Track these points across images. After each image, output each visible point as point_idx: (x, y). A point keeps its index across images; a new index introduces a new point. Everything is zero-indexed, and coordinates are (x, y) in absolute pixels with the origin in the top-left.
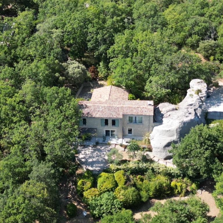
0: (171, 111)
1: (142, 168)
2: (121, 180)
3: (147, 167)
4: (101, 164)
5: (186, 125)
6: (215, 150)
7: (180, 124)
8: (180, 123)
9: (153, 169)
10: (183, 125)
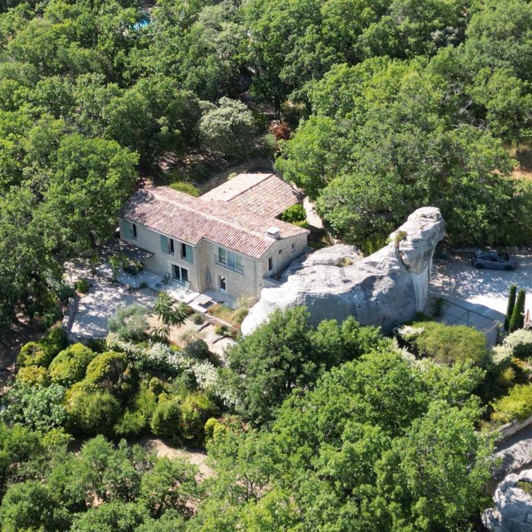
0: (324, 264)
1: (172, 365)
2: (95, 370)
3: (181, 367)
4: (102, 328)
5: (313, 304)
6: (298, 375)
7: (299, 296)
8: (299, 293)
9: (192, 376)
10: (304, 300)
